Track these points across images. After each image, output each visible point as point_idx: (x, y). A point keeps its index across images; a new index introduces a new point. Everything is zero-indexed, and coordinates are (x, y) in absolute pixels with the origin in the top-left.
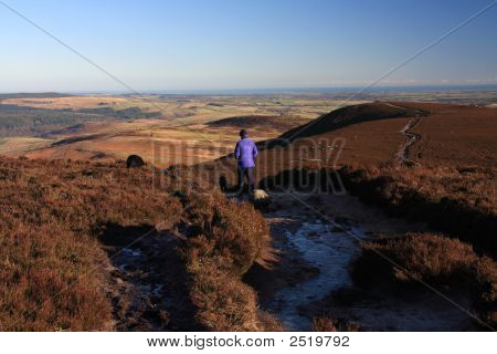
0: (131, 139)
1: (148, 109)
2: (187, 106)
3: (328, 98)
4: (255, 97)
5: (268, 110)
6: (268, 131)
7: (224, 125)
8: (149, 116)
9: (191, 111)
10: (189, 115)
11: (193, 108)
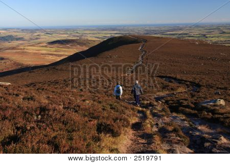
0: (15, 51)
1: (16, 36)
2: (36, 34)
3: (99, 30)
4: (66, 30)
5: (73, 36)
6: (75, 46)
7: (56, 43)
8: (18, 39)
9: (38, 37)
10: (37, 39)
11: (38, 35)
